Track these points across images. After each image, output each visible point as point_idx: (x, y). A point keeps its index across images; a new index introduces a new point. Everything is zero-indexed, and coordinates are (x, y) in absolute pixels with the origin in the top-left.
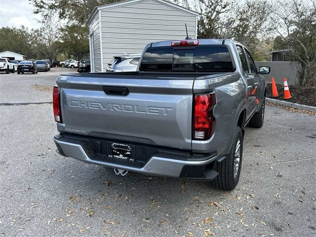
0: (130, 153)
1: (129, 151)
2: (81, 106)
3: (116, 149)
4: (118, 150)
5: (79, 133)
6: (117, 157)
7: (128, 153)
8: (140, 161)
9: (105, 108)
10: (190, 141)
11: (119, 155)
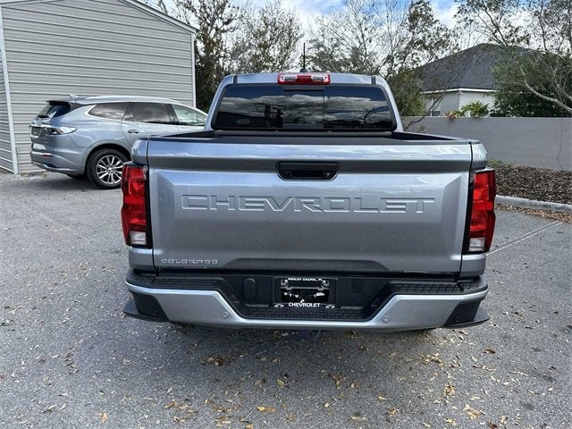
0: (321, 294)
1: (322, 289)
2: (217, 206)
3: (290, 289)
4: (295, 292)
5: (200, 267)
6: (296, 304)
7: (318, 294)
8: (348, 308)
9: (280, 207)
10: (457, 257)
11: (298, 300)
